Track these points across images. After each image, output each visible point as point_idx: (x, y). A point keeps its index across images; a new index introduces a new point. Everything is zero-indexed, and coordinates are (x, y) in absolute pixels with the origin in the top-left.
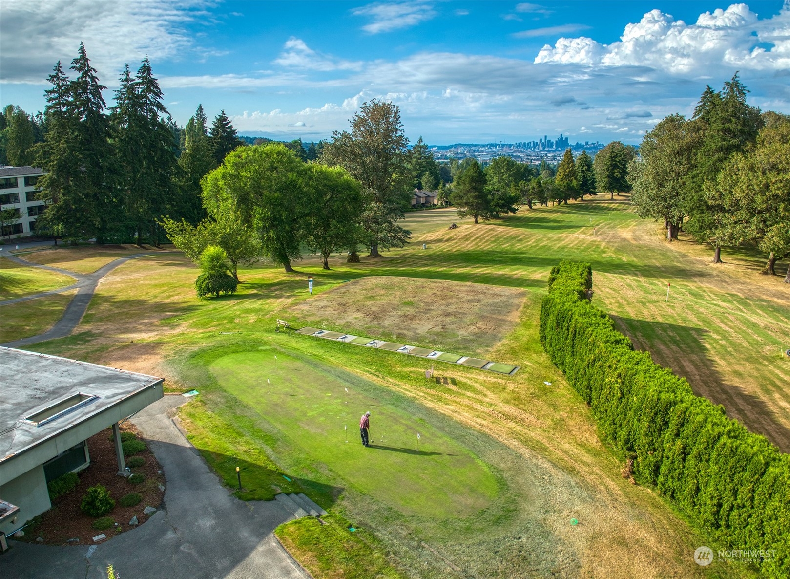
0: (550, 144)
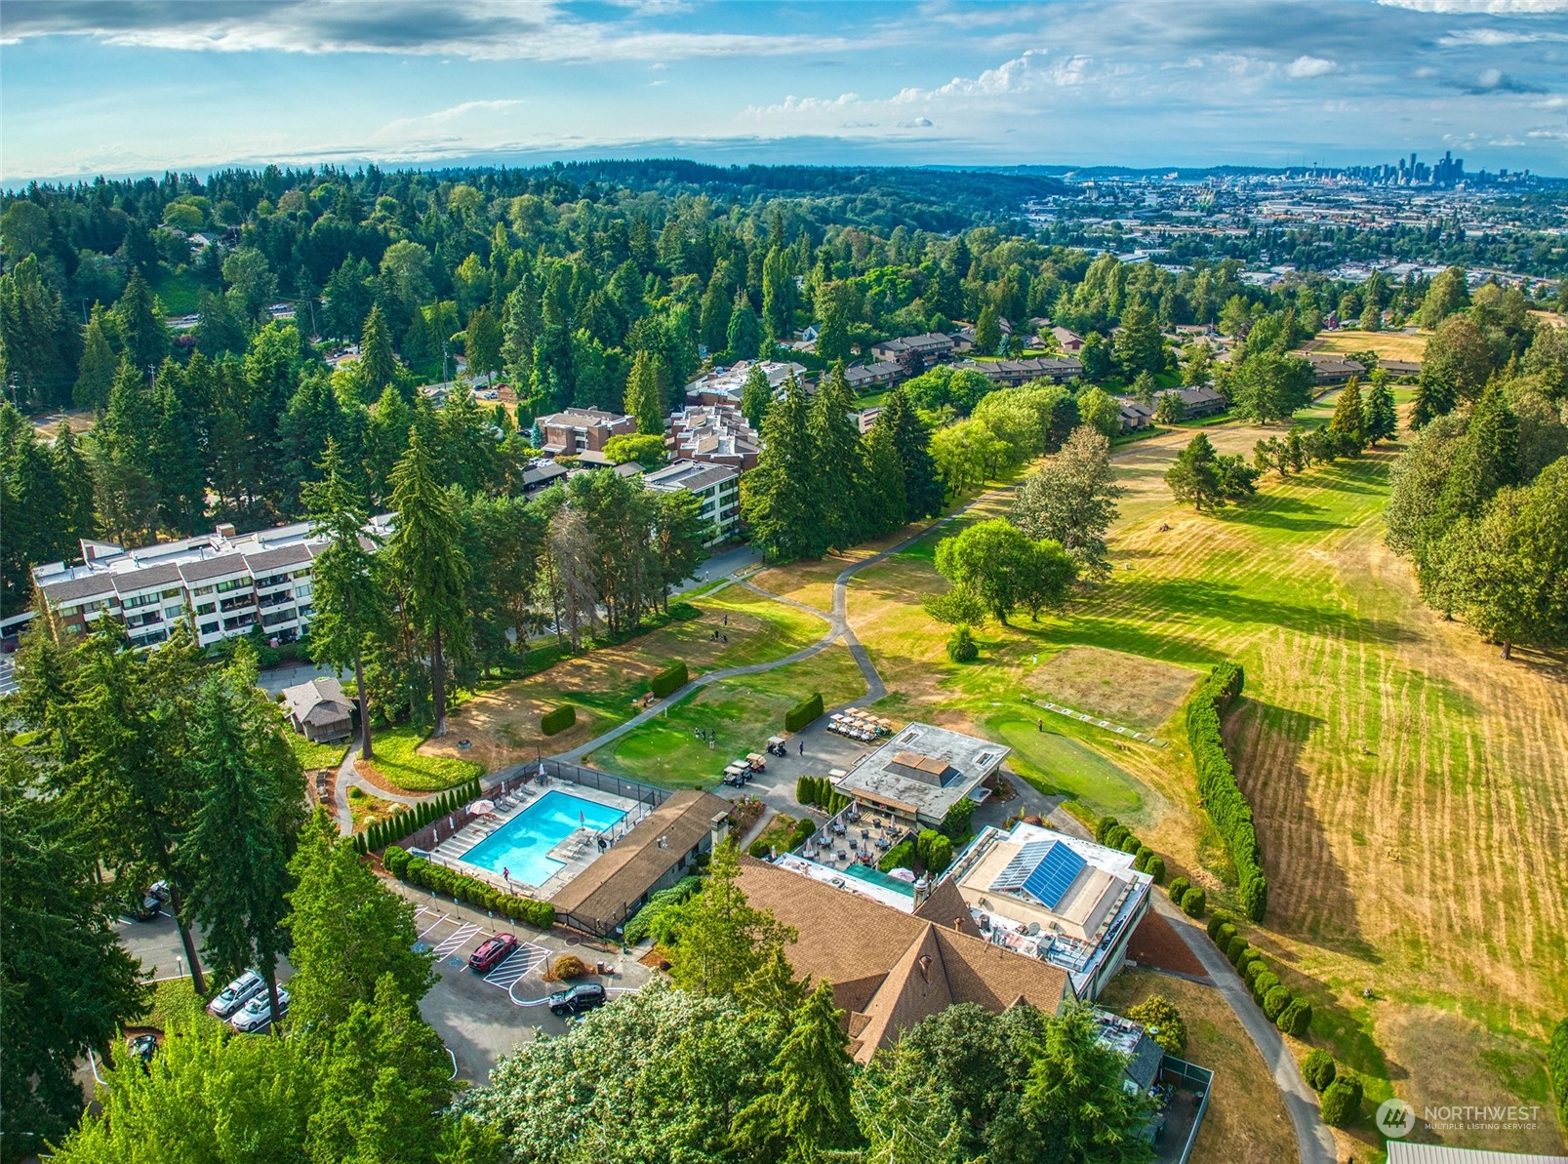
0: (1421, 172)
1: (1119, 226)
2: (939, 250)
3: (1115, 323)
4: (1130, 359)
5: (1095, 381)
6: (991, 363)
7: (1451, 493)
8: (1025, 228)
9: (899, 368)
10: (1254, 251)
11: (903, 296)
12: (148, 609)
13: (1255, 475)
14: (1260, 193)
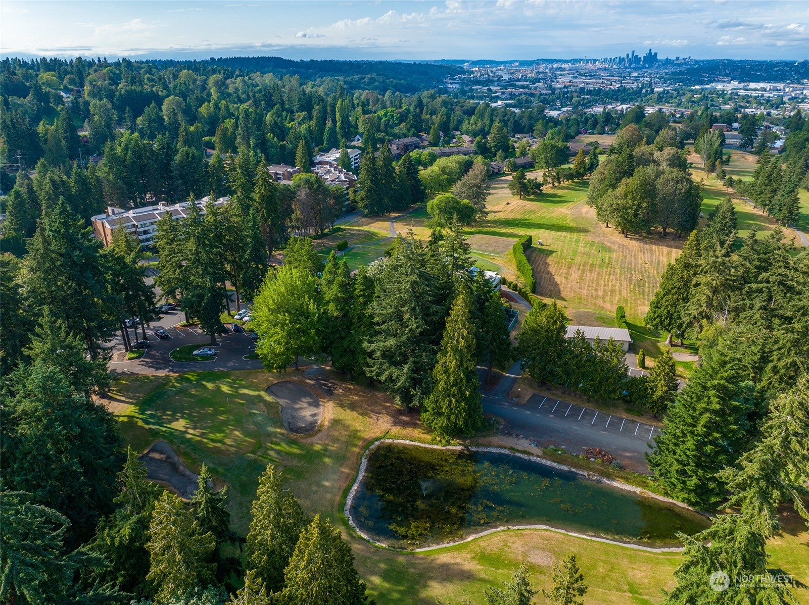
0: (637, 59)
1: (490, 90)
2: (408, 103)
3: (488, 133)
4: (495, 146)
5: (481, 154)
6: (436, 150)
7: (607, 182)
8: (446, 91)
9: (399, 152)
10: (553, 101)
11: (396, 122)
12: (147, 228)
13: (542, 185)
14: (559, 72)
